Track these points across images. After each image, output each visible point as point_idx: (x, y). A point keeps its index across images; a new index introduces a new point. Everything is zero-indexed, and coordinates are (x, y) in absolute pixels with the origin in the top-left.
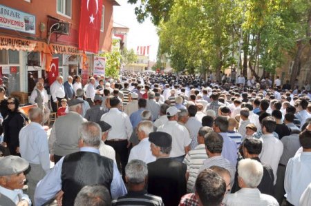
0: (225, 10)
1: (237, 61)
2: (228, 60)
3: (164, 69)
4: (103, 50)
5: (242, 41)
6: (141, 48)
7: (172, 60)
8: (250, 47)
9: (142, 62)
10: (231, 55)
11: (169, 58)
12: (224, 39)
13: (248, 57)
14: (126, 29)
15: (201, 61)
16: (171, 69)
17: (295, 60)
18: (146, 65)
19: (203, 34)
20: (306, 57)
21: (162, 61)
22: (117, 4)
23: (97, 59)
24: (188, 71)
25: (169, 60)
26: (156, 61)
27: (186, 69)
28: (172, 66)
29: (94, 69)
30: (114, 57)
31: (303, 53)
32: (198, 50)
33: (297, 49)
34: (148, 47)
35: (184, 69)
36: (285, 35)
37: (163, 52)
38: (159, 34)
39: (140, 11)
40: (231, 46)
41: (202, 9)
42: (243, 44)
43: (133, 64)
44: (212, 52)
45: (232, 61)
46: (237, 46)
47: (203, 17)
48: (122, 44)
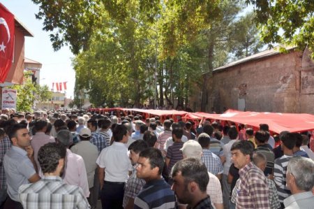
0: (140, 46)
1: (154, 93)
2: (146, 92)
3: (82, 105)
4: (13, 82)
5: (157, 74)
6: (57, 84)
7: (91, 95)
8: (165, 80)
9: (58, 99)
10: (148, 88)
11: (88, 93)
12: (140, 72)
13: (164, 90)
14: (39, 65)
15: (120, 95)
16: (90, 104)
17: (203, 91)
18: (63, 103)
19: (121, 69)
20: (211, 88)
21: (80, 97)
22: (29, 35)
23: (6, 91)
24: (107, 105)
25: (87, 96)
26: (73, 98)
27: (105, 104)
28: (91, 101)
29: (3, 103)
30: (26, 90)
31: (208, 84)
32: (117, 85)
33: (203, 80)
34: (65, 83)
35: (104, 103)
36: (193, 68)
37: (81, 88)
38: (75, 68)
39: (57, 38)
40: (147, 80)
41: (119, 44)
42: (158, 76)
43: (47, 102)
44: (130, 85)
45: (149, 93)
46: (153, 79)
47: (119, 52)
48: (34, 79)
